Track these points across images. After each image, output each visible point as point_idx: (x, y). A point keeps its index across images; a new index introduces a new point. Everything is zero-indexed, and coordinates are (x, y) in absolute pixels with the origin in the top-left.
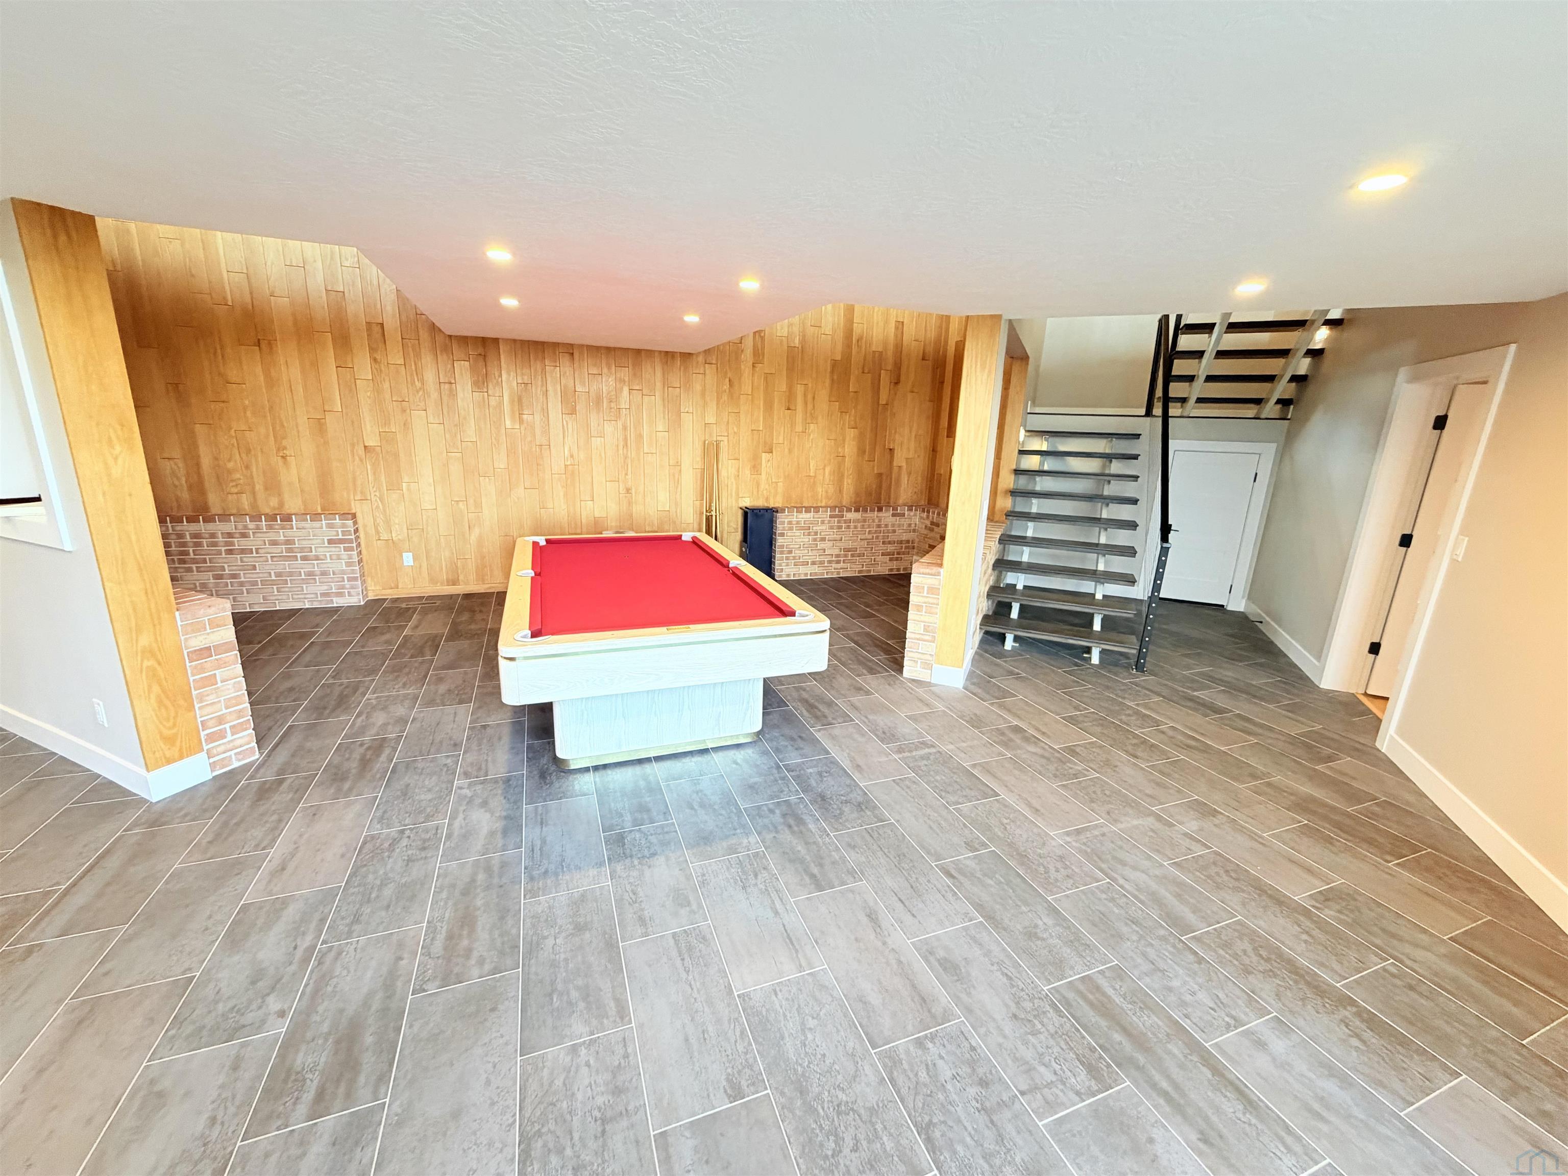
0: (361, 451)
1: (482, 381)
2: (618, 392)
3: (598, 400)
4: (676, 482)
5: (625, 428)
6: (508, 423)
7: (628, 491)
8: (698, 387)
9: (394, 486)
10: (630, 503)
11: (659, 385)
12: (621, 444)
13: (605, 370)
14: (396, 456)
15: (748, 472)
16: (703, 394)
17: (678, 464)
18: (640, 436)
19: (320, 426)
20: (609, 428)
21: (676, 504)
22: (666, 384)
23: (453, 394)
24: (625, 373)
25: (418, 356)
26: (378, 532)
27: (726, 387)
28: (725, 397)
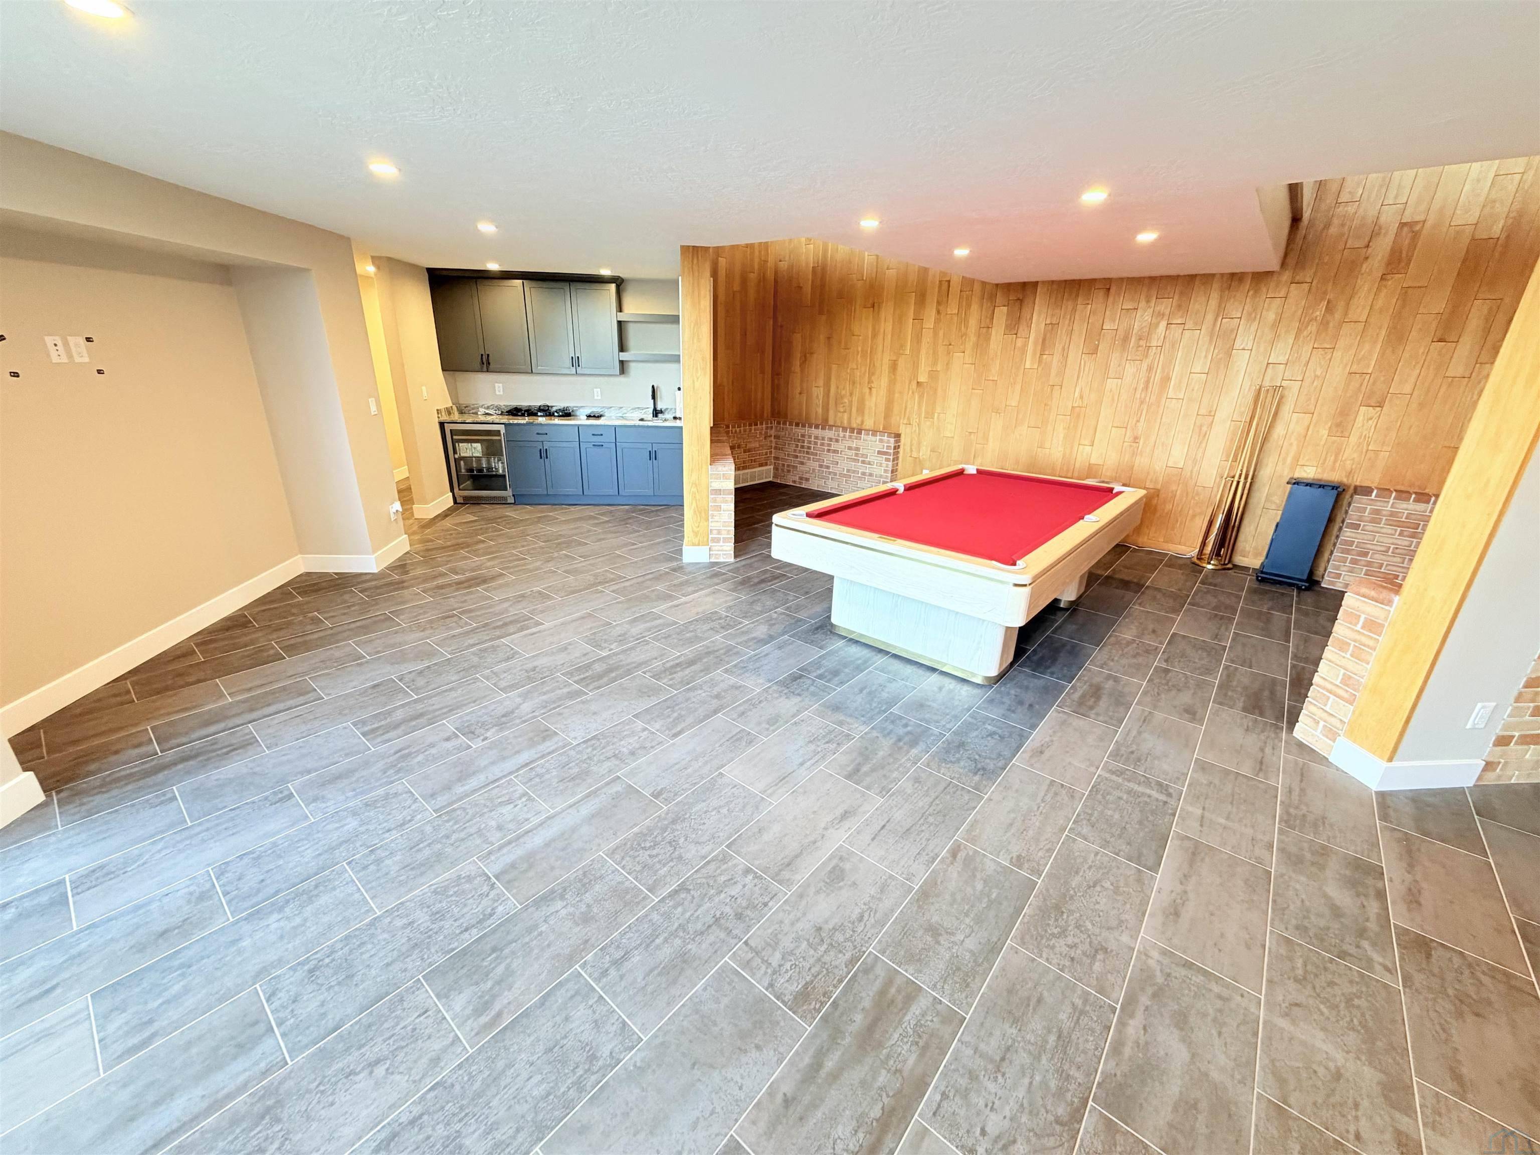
0: (914, 384)
1: (1014, 325)
2: (1153, 327)
3: (1126, 339)
4: (1202, 434)
5: (1150, 369)
6: (1028, 365)
7: (1136, 439)
8: (1271, 316)
9: (929, 415)
10: (1134, 454)
11: (1210, 317)
12: (1141, 386)
13: (1143, 304)
14: (936, 390)
15: (1324, 433)
16: (1276, 325)
17: (1211, 414)
18: (1166, 379)
19: (894, 366)
20: (1130, 369)
21: (1195, 461)
22: (1221, 315)
23: (988, 339)
24: (1165, 306)
25: (969, 306)
26: (911, 450)
28: (1313, 328)
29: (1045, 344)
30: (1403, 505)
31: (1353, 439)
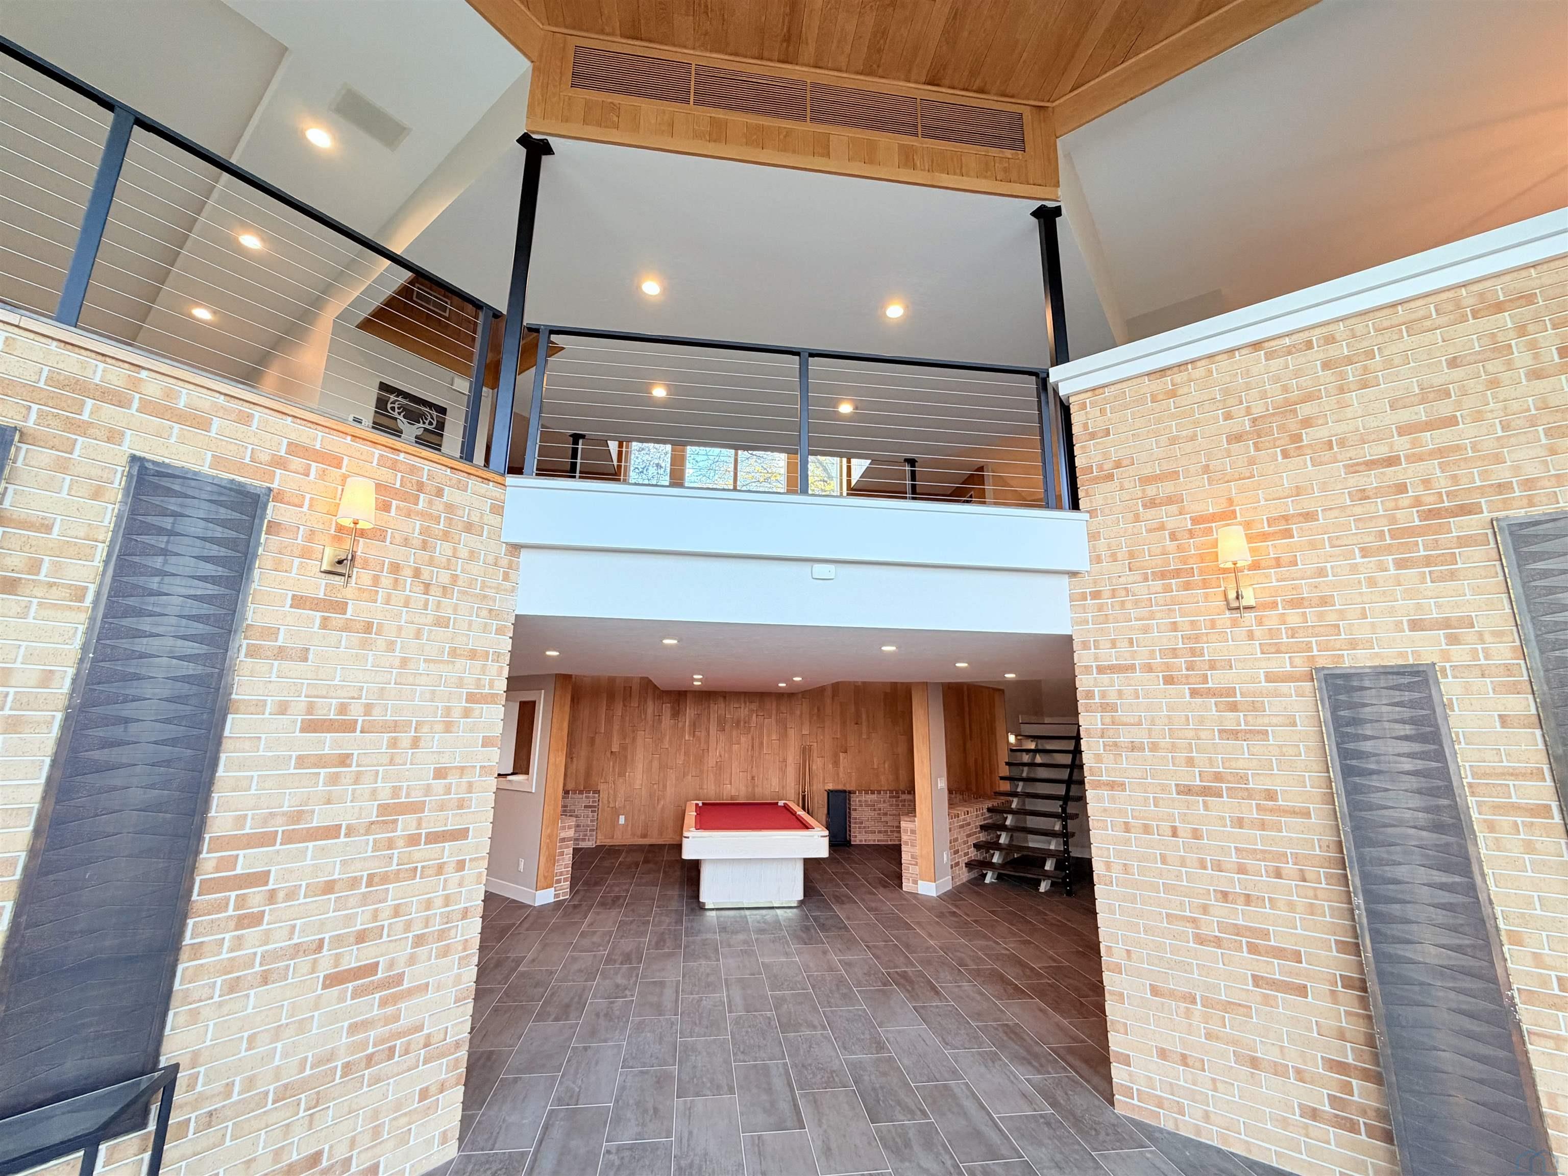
0: (608, 754)
1: (676, 714)
2: (750, 717)
3: (738, 723)
4: (783, 771)
5: (753, 739)
6: (687, 738)
7: (753, 778)
8: (798, 712)
9: (622, 774)
10: (754, 787)
11: (774, 712)
12: (750, 748)
13: (743, 705)
14: (626, 757)
15: (831, 766)
16: (801, 716)
17: (785, 761)
18: (761, 743)
19: (592, 742)
20: (743, 739)
21: (783, 787)
22: (778, 711)
23: (660, 721)
24: (754, 706)
25: (646, 701)
26: (609, 802)
27: (816, 710)
28: (815, 718)
29: (694, 726)
30: (867, 796)
31: (841, 769)
